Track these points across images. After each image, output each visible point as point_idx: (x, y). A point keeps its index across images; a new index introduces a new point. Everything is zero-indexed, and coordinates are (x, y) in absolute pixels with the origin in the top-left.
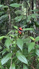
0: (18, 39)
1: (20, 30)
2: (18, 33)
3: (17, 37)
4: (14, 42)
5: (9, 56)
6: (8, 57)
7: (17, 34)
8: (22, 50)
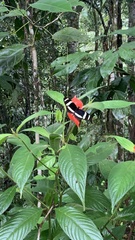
0: (66, 147)
1: (72, 106)
2: (67, 119)
3: (62, 136)
4: (50, 162)
5: (25, 223)
6: (21, 226)
7: (63, 126)
8: (83, 200)
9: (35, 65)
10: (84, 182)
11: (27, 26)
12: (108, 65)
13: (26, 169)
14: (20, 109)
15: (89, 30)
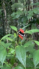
0: (18, 46)
3: (16, 42)
8: (25, 67)
9: (6, 15)
10: (25, 60)
11: (3, 2)
12: (30, 15)
13: (4, 56)
14: (1, 27)
15: (21, 3)
